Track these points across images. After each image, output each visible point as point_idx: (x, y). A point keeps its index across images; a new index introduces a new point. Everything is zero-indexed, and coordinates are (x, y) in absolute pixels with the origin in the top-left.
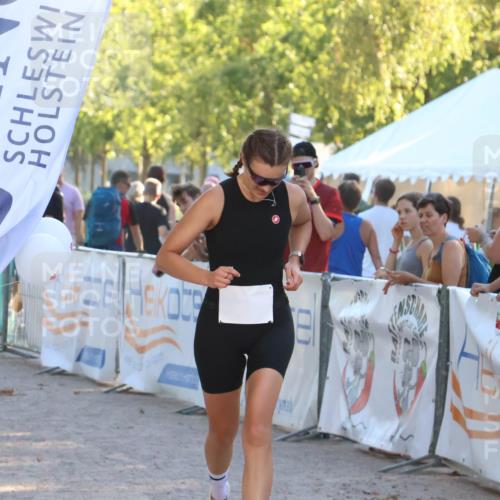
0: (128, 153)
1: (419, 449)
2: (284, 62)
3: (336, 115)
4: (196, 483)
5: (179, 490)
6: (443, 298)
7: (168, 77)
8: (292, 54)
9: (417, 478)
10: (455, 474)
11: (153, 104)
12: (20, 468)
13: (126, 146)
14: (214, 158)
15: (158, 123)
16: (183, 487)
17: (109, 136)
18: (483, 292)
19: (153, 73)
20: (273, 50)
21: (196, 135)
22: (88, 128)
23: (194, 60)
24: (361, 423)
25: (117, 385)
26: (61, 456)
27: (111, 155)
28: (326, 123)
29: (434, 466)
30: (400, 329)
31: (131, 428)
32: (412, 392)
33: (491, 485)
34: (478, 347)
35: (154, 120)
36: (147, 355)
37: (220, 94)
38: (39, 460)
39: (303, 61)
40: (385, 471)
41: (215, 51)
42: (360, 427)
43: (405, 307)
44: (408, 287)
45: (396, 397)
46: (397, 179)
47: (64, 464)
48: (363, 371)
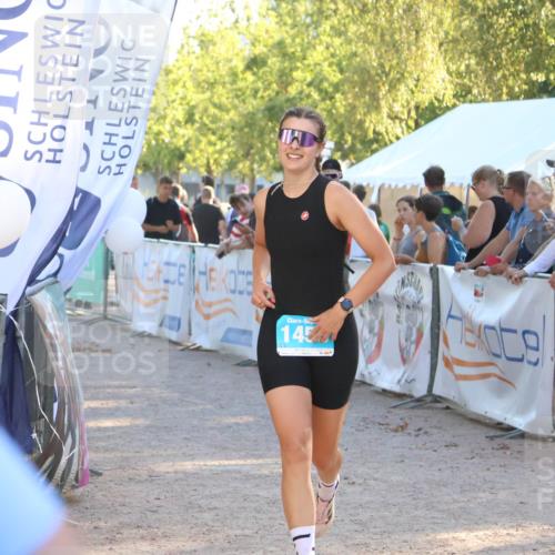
0: (196, 169)
1: (420, 390)
2: (310, 101)
3: (349, 138)
4: (251, 419)
5: (238, 424)
6: (434, 273)
7: (224, 113)
8: (316, 96)
9: (419, 412)
10: (448, 408)
11: (214, 133)
12: (117, 409)
13: (194, 165)
14: (259, 172)
15: (218, 147)
16: (241, 421)
17: (181, 157)
18: (464, 269)
19: (212, 110)
20: (301, 92)
21: (247, 155)
22: (166, 152)
23: (244, 101)
24: (376, 370)
25: (189, 344)
26: (148, 399)
27: (184, 171)
28: (342, 146)
29: (431, 402)
30: (403, 298)
31: (201, 377)
32: (413, 347)
33: (474, 417)
34: (461, 311)
35: (215, 145)
36: (212, 321)
37: (263, 123)
38: (132, 403)
39: (323, 100)
40: (395, 407)
41: (259, 95)
42: (374, 374)
43: (406, 281)
44: (408, 266)
45: (401, 350)
46: (396, 186)
47: (151, 405)
48: (376, 330)
